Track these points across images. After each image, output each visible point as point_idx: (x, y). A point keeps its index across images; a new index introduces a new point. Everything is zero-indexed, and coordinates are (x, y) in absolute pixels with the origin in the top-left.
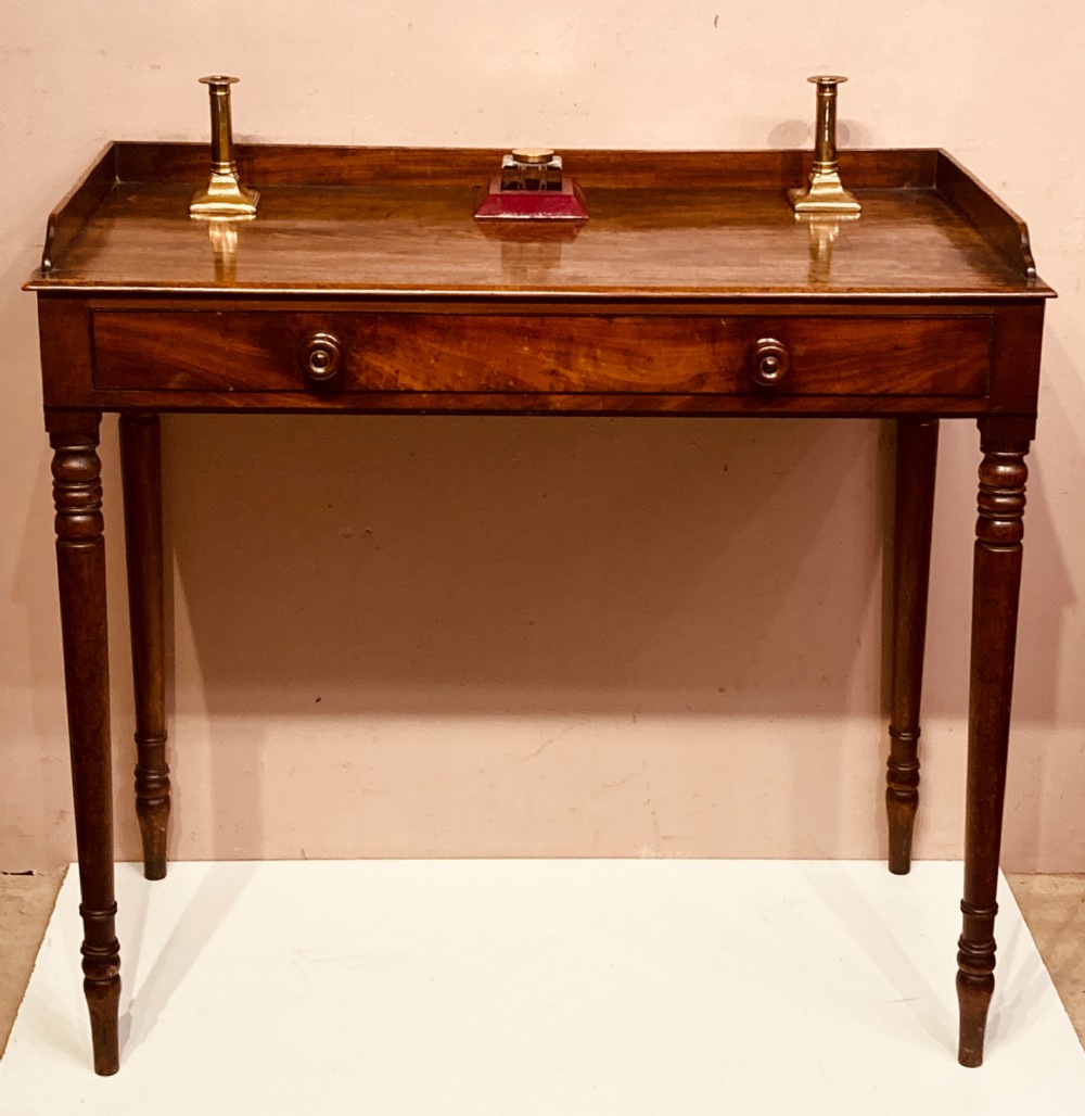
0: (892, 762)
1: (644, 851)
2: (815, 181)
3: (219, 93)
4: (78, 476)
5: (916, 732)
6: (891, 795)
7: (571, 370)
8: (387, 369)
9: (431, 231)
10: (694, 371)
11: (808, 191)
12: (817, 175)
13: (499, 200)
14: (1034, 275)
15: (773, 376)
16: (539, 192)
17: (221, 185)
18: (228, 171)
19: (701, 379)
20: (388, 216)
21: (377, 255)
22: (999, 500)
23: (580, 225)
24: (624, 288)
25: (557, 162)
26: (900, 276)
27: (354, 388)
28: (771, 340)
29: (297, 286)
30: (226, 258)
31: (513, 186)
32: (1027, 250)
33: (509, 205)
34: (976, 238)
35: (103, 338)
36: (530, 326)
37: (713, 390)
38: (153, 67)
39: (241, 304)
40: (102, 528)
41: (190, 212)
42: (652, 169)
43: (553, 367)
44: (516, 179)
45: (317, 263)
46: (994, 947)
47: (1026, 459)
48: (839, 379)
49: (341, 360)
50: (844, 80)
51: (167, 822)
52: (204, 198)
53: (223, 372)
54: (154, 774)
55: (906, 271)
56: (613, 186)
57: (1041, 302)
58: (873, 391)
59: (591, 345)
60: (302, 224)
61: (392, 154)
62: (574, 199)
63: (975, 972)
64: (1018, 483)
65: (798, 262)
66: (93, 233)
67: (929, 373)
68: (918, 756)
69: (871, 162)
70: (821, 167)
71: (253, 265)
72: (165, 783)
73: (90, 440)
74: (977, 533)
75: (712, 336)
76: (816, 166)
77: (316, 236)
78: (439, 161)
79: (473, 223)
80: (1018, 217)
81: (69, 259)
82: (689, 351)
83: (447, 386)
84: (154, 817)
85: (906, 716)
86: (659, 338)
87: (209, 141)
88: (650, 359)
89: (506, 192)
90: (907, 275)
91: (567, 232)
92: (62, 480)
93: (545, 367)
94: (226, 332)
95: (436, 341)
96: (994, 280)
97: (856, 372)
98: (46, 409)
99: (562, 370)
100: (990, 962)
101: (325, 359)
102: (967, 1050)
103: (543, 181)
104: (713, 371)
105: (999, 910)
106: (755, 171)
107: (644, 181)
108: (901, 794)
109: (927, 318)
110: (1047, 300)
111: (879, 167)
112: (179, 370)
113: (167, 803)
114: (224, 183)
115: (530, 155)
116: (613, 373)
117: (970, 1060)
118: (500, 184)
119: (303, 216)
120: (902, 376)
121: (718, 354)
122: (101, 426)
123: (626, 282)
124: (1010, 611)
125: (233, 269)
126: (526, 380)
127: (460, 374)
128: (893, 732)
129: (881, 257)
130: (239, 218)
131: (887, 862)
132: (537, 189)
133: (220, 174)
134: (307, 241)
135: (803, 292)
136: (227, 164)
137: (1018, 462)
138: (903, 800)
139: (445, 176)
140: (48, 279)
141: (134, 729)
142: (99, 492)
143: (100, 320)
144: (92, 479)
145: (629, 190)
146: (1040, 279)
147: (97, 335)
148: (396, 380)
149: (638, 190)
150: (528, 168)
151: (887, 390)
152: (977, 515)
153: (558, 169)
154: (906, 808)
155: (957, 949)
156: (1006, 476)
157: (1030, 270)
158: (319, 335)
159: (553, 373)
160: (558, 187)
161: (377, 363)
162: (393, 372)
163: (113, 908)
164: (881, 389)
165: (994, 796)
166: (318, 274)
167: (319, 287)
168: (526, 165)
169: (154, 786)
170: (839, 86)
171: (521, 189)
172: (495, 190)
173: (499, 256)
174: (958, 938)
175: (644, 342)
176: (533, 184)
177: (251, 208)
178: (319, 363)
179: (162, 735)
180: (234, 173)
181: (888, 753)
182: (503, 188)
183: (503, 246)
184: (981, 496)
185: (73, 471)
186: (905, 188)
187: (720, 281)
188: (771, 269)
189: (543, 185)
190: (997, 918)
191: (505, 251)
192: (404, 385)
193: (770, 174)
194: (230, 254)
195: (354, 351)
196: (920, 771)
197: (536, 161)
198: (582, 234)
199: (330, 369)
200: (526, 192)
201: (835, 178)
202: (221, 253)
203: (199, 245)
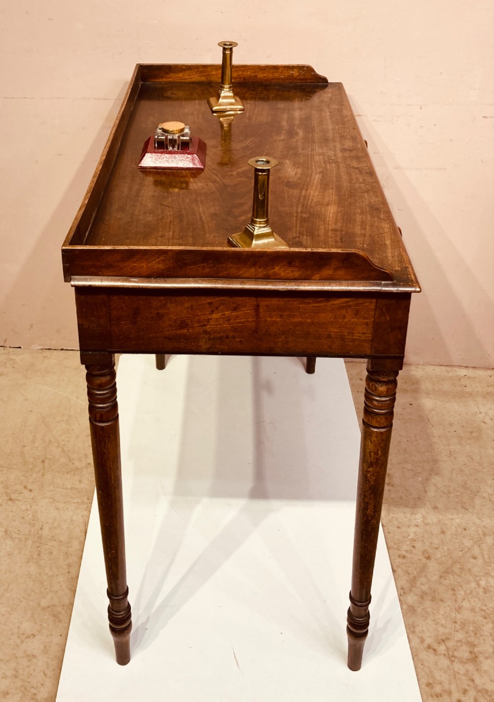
2: (222, 95)
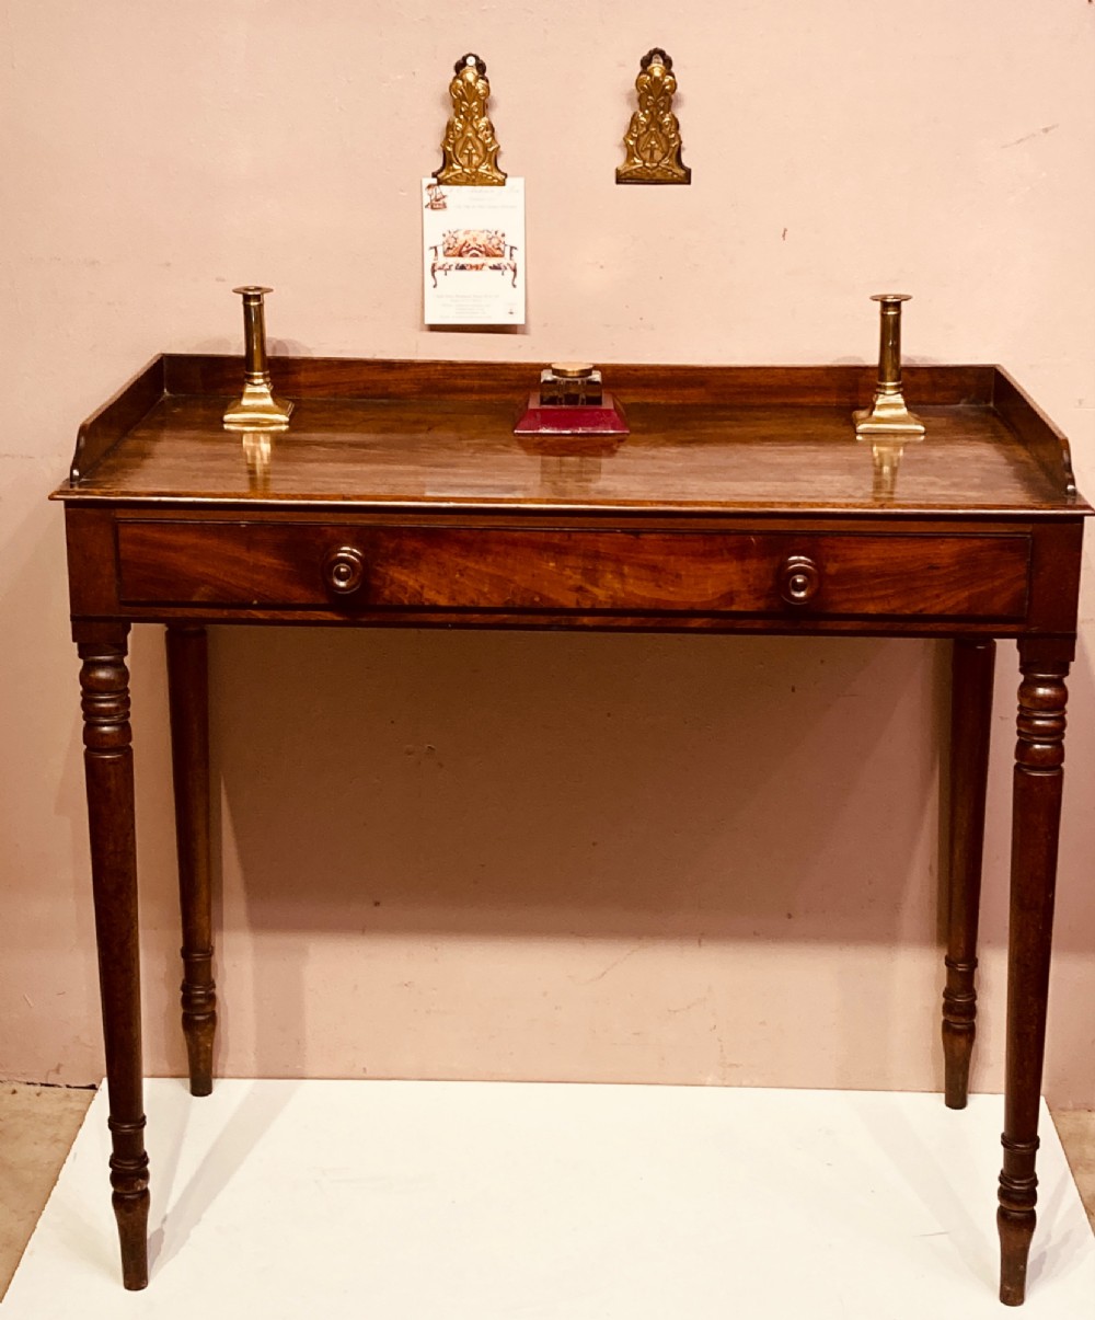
0: (948, 994)
1: (710, 1080)
2: (879, 402)
3: (252, 304)
4: (106, 687)
5: (972, 962)
6: (947, 1027)
7: (598, 586)
8: (411, 583)
9: (469, 445)
10: (724, 589)
11: (871, 414)
12: (881, 396)
13: (538, 415)
14: (1074, 492)
15: (802, 594)
16: (579, 406)
17: (254, 395)
18: (261, 381)
19: (730, 597)
20: (429, 429)
21: (412, 468)
22: (1039, 723)
23: (621, 440)
24: (652, 503)
25: (596, 376)
26: (938, 493)
27: (378, 603)
28: (802, 558)
29: (322, 498)
30: (259, 469)
31: (552, 401)
32: (1068, 467)
33: (548, 420)
34: (1022, 454)
35: (127, 549)
36: (556, 541)
37: (742, 609)
38: (218, 280)
39: (267, 516)
40: (130, 739)
41: (224, 422)
42: (702, 384)
43: (579, 583)
44: (556, 393)
45: (346, 475)
46: (1035, 1182)
47: (1066, 681)
48: (873, 599)
49: (364, 573)
50: (907, 298)
51: (212, 1039)
52: (238, 407)
53: (247, 585)
54: (200, 990)
55: (944, 487)
56: (663, 402)
57: (1080, 518)
58: (907, 612)
59: (618, 561)
60: (339, 437)
61: (439, 368)
62: (615, 414)
63: (1015, 1208)
64: (1058, 705)
65: (836, 478)
66: (131, 444)
67: (967, 593)
68: (975, 986)
69: (925, 379)
70: (885, 387)
71: (283, 477)
72: (212, 998)
73: (117, 651)
74: (1017, 757)
75: (741, 553)
76: (880, 386)
77: (352, 449)
78: (486, 375)
79: (513, 437)
80: (1060, 432)
81: (101, 469)
82: (718, 567)
83: (473, 602)
84: (199, 1033)
85: (962, 945)
86: (687, 555)
87: (243, 353)
88: (678, 576)
89: (545, 406)
90: (944, 492)
91: (607, 447)
92: (90, 689)
93: (571, 582)
94: (250, 545)
95: (461, 556)
96: (1032, 498)
97: (890, 591)
98: (73, 618)
99: (589, 587)
100: (1032, 1197)
101: (348, 573)
102: (1008, 1288)
103: (583, 396)
104: (744, 589)
105: (1041, 1144)
106: (807, 387)
107: (694, 396)
108: (958, 1027)
109: (962, 537)
110: (1086, 518)
111: (934, 384)
112: (205, 582)
113: (212, 1019)
114: (258, 394)
115: (569, 370)
116: (638, 590)
117: (1011, 1298)
118: (539, 401)
119: (343, 428)
120: (938, 596)
121: (748, 572)
122: (129, 636)
123: (655, 497)
124: (1049, 837)
125: (266, 481)
126: (551, 596)
127: (486, 590)
128: (949, 962)
129: (922, 473)
130: (273, 428)
131: (943, 1095)
132: (576, 404)
133: (253, 384)
134: (343, 454)
135: (834, 507)
136: (260, 374)
137: (1058, 684)
138: (959, 1033)
139: (492, 390)
140: (76, 489)
141: (180, 945)
142: (127, 702)
143: (125, 532)
144: (120, 689)
145: (680, 405)
146: (1080, 495)
147: (122, 546)
148: (421, 595)
149: (687, 405)
150: (568, 382)
151: (921, 611)
152: (1017, 738)
153: (597, 383)
154: (962, 1041)
155: (998, 1184)
156: (1044, 699)
157: (1070, 487)
158: (344, 548)
159: (579, 589)
160: (598, 401)
161: (403, 578)
162: (417, 587)
163: (142, 1122)
164: (917, 609)
165: (1034, 1027)
166: (344, 485)
167: (344, 498)
168: (565, 379)
169: (200, 1001)
170: (903, 304)
171: (561, 404)
172: (534, 404)
173: (539, 469)
174: (999, 1173)
175: (672, 558)
176: (572, 399)
177: (284, 418)
178: (342, 577)
179: (208, 951)
180: (267, 383)
181: (944, 984)
182: (542, 403)
183: (542, 461)
184: (1020, 719)
185: (100, 681)
186: (960, 405)
187: (751, 496)
188: (806, 484)
189: (583, 400)
190: (1038, 1152)
191: (544, 465)
192: (427, 600)
193: (825, 390)
194: (264, 465)
195: (378, 565)
196: (977, 1002)
197: (575, 375)
198: (622, 449)
199: (353, 583)
200: (567, 407)
201: (899, 399)
202: (254, 465)
203: (232, 457)
